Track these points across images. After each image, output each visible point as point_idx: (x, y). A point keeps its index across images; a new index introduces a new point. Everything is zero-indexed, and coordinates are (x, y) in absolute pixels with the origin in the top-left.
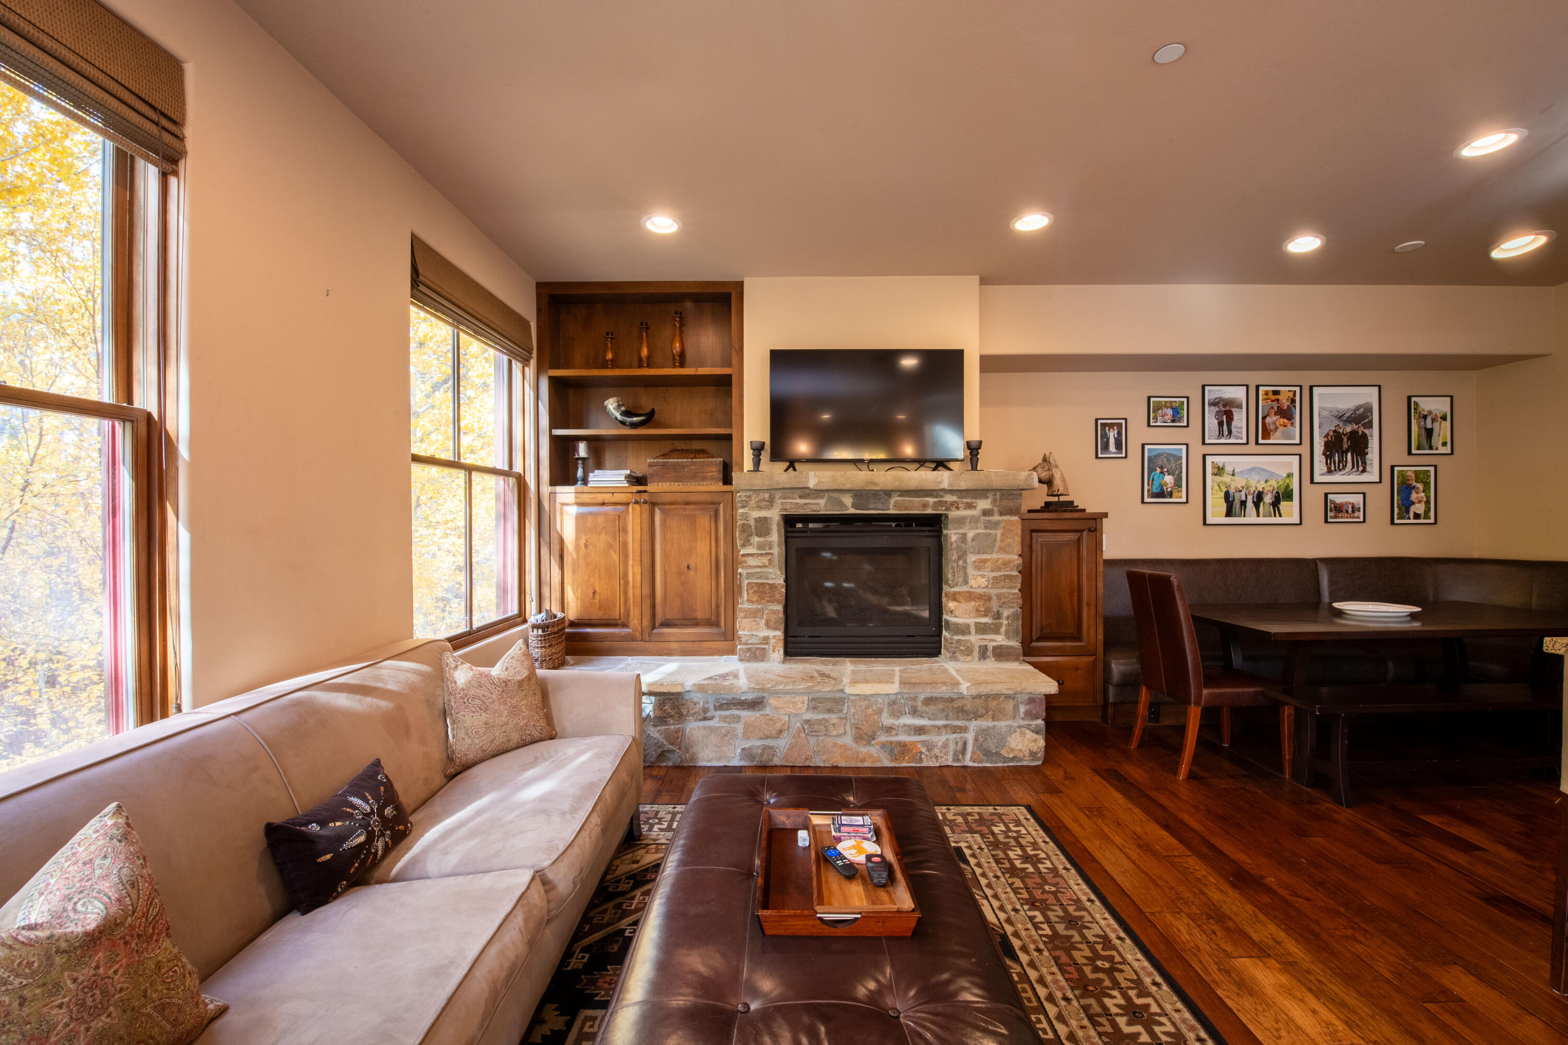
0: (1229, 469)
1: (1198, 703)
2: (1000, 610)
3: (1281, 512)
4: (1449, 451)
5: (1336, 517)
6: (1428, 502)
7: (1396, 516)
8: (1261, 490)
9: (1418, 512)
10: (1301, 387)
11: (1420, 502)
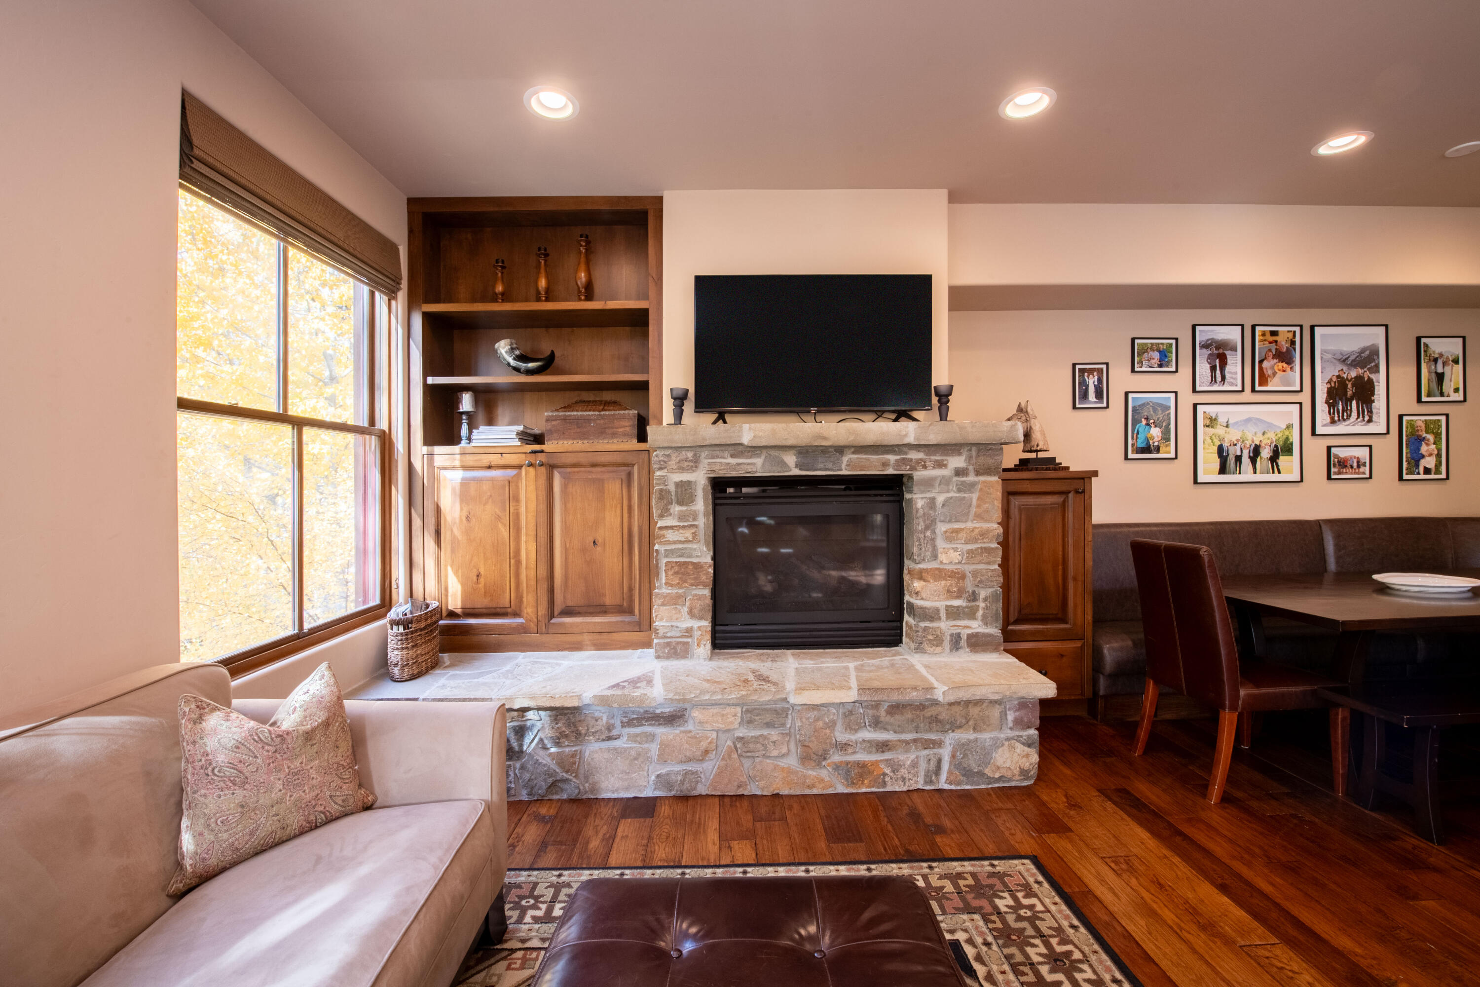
0: (1222, 420)
1: (1233, 708)
2: (977, 590)
3: (1280, 468)
4: (1461, 398)
5: (1339, 473)
6: (1439, 455)
7: (1404, 472)
8: (1258, 443)
9: (1428, 466)
10: (1301, 326)
11: (1430, 455)
